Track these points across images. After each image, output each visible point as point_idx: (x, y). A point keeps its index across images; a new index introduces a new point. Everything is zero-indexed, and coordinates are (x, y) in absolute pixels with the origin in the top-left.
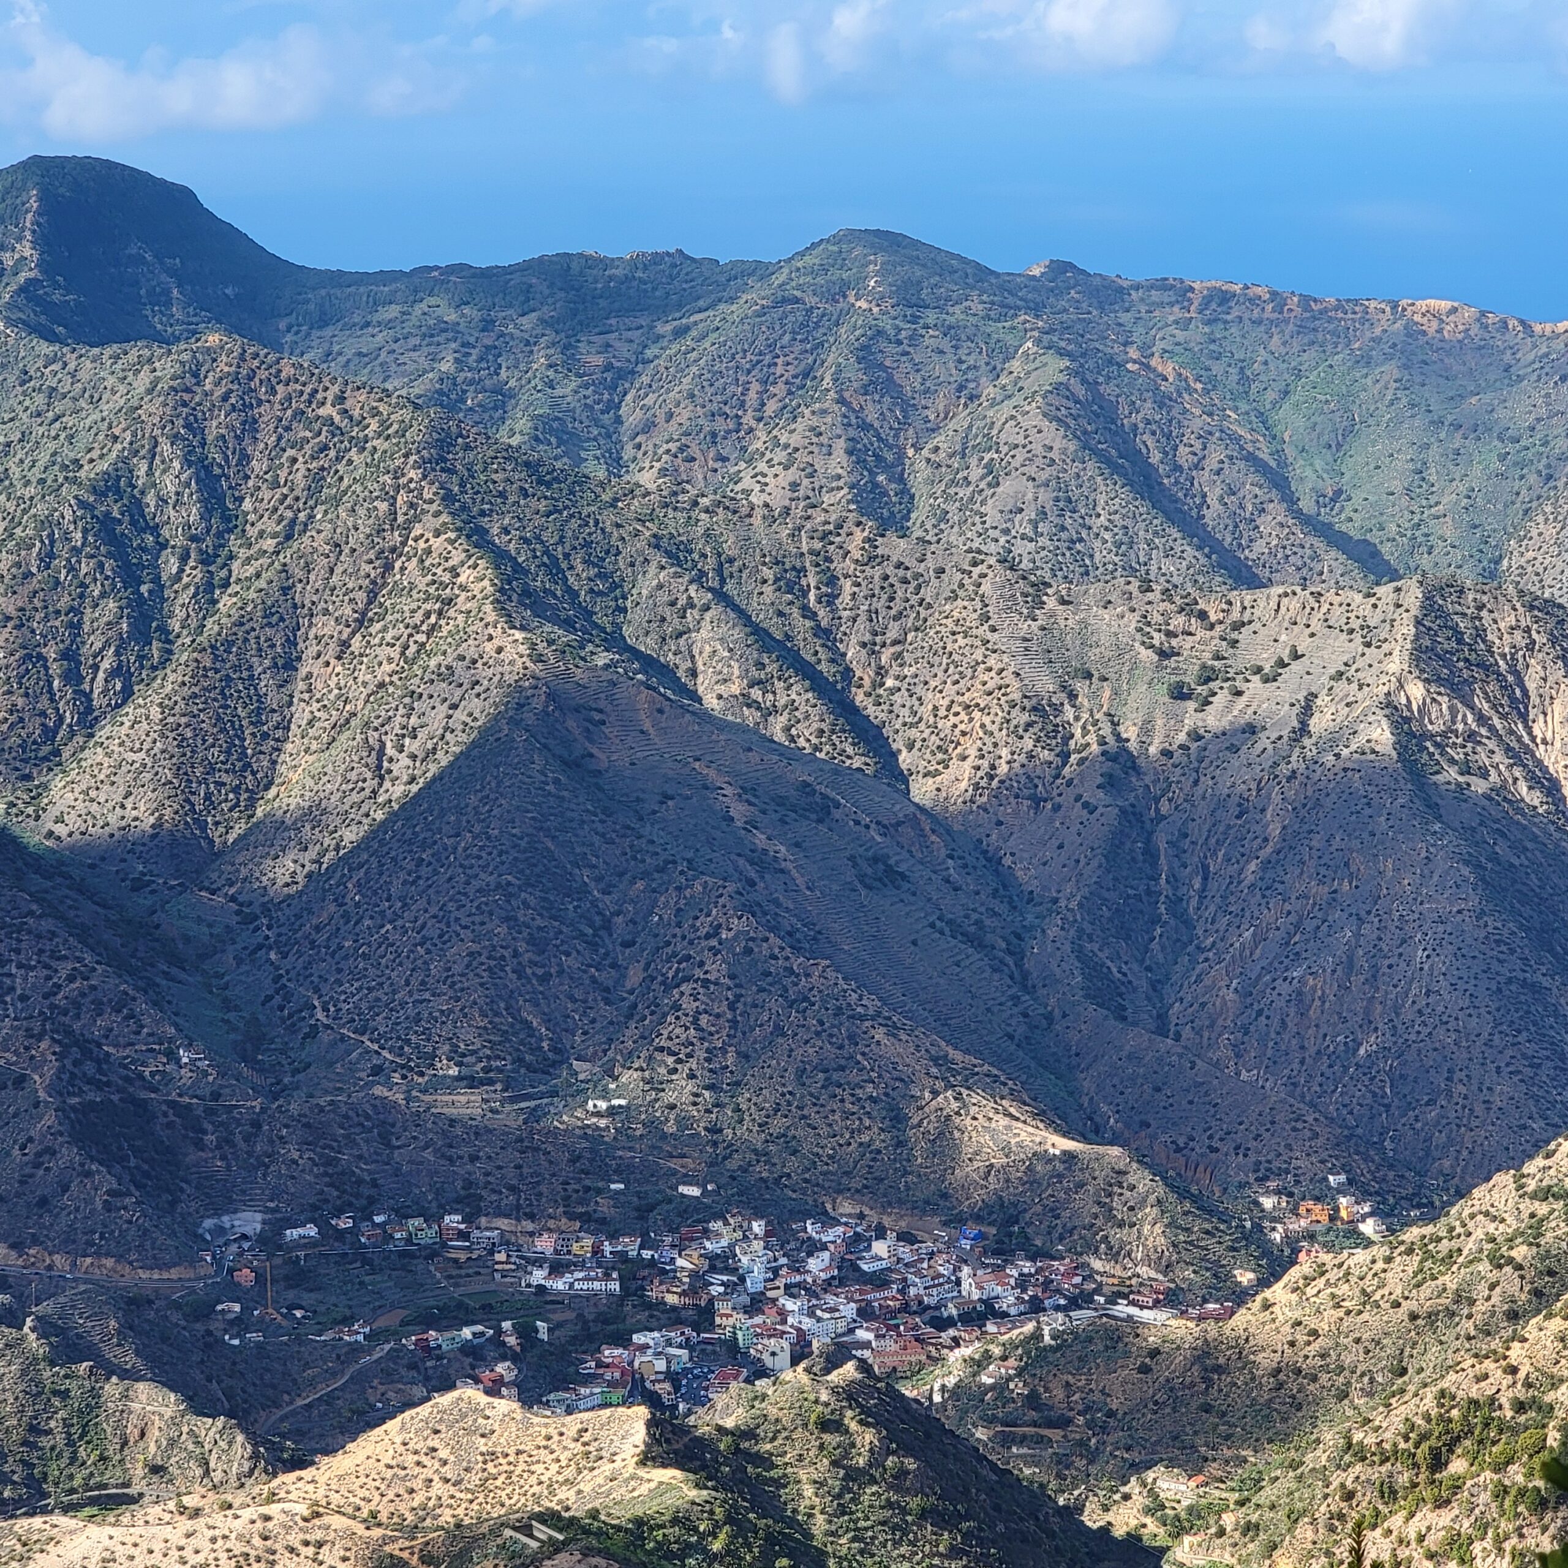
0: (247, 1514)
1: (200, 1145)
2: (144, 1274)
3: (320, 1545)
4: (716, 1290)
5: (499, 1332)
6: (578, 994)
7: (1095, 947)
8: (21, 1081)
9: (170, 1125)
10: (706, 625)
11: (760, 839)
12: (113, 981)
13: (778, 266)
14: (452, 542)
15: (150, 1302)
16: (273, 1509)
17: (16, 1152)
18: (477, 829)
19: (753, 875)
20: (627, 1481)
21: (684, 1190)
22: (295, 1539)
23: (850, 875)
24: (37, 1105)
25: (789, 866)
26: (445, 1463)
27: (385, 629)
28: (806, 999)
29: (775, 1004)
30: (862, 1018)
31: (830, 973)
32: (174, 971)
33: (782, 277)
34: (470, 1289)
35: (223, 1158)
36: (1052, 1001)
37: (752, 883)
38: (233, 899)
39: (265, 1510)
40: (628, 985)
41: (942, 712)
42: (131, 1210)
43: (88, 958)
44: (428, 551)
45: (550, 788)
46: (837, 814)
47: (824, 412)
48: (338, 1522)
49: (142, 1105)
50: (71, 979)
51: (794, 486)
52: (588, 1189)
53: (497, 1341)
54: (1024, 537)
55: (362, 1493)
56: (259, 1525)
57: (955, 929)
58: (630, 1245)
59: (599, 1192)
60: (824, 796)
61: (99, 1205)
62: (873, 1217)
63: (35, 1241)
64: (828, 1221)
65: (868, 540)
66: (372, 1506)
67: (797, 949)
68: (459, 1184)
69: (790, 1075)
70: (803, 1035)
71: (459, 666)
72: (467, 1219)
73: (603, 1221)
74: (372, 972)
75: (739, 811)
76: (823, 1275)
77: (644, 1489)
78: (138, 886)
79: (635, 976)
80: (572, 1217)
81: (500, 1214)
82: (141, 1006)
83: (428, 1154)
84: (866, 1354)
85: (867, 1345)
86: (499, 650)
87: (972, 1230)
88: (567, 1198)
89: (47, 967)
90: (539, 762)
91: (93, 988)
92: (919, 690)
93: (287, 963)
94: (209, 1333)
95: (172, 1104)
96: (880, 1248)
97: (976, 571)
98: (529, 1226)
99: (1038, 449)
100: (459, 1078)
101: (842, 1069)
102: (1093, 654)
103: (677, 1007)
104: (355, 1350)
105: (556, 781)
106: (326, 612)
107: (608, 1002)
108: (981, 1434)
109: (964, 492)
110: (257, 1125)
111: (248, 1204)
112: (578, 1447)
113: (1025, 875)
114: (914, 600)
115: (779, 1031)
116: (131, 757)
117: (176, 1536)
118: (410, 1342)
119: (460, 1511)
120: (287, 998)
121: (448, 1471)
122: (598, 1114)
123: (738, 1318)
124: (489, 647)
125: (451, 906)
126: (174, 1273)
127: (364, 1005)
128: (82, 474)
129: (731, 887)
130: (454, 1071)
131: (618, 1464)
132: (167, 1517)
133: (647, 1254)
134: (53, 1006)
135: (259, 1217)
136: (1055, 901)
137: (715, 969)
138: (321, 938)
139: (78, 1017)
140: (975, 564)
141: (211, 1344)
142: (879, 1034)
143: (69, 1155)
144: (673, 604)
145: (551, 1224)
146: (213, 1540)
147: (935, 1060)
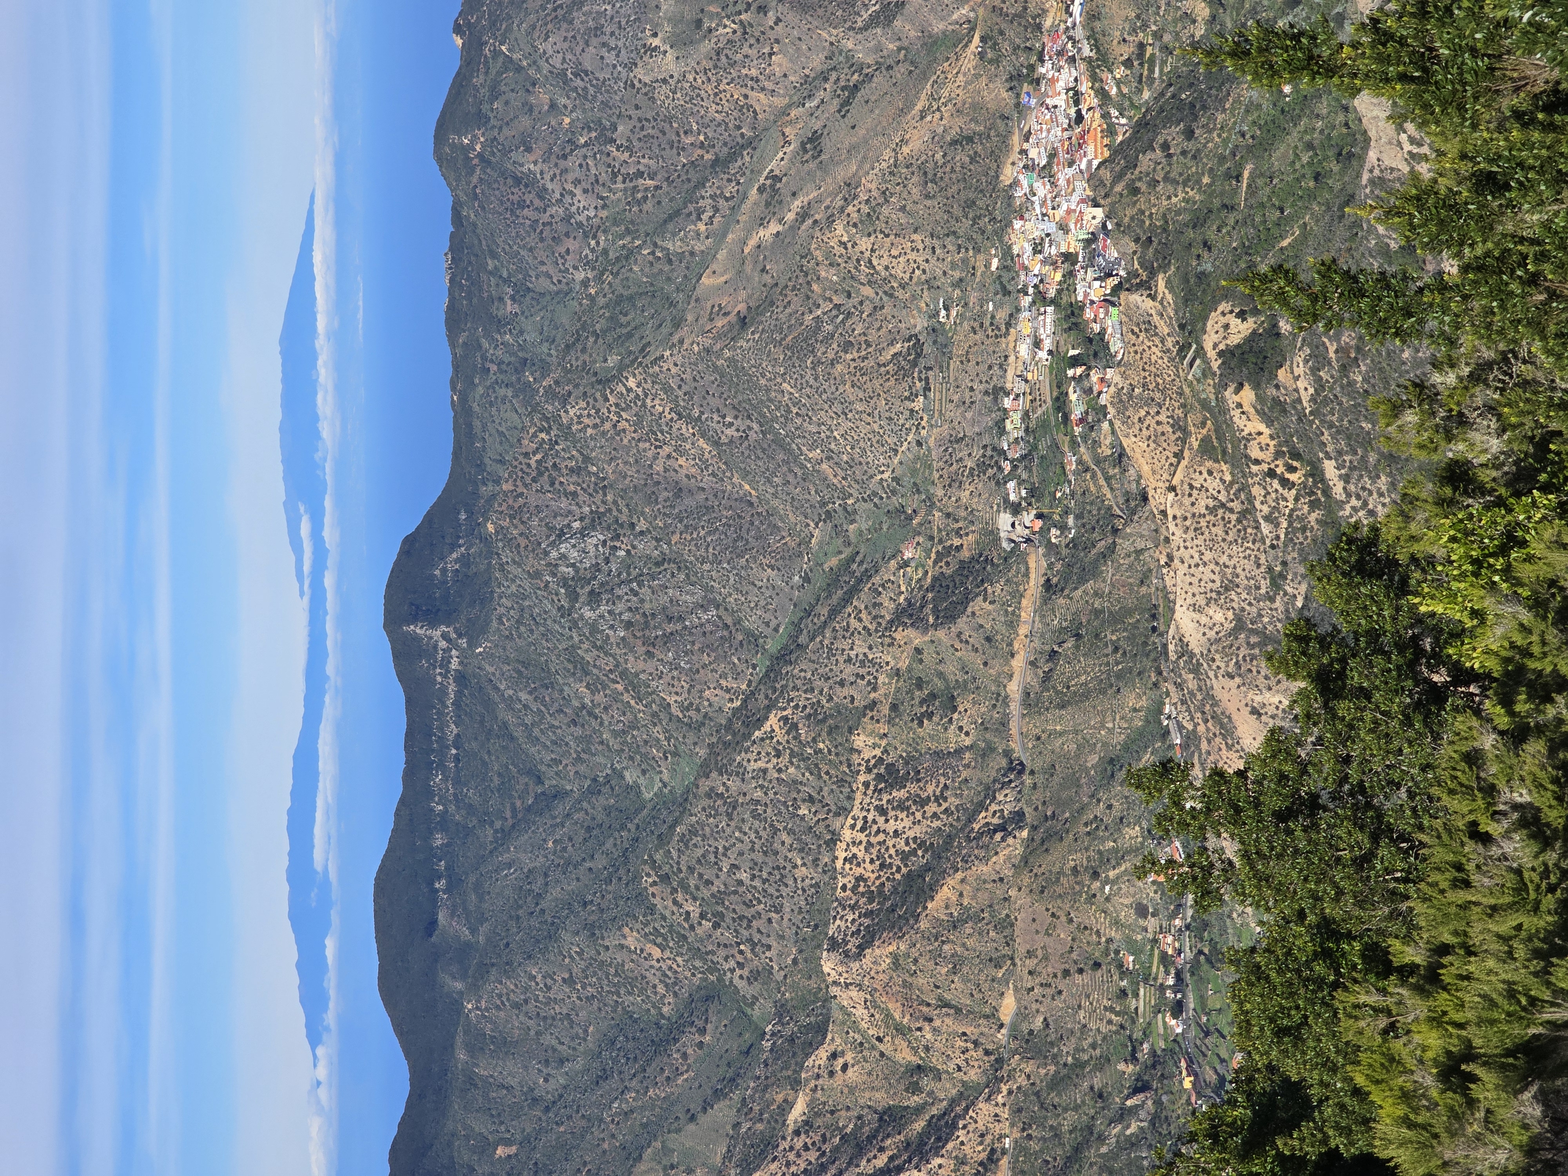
0: (1172, 528)
1: (959, 548)
2: (1032, 583)
3: (1191, 487)
4: (1054, 251)
5: (1074, 378)
6: (877, 325)
7: (859, 20)
8: (918, 651)
9: (948, 564)
10: (664, 244)
11: (790, 216)
12: (862, 595)
13: (456, 197)
14: (612, 391)
15: (1048, 580)
16: (1170, 512)
17: (958, 654)
18: (779, 380)
19: (810, 221)
20: (1164, 307)
21: (994, 268)
22: (1187, 501)
23: (812, 165)
24: (932, 642)
25: (806, 200)
26: (1148, 413)
27: (662, 432)
28: (884, 193)
29: (885, 211)
30: (896, 161)
31: (870, 178)
32: (858, 559)
33: (461, 194)
34: (1048, 393)
35: (967, 534)
36: (891, 46)
37: (816, 222)
38: (817, 525)
39: (1170, 518)
40: (873, 295)
41: (720, 108)
42: (997, 589)
43: (849, 609)
44: (617, 405)
45: (757, 336)
46: (777, 172)
47: (542, 173)
48: (1179, 476)
49: (935, 579)
50: (860, 620)
51: (585, 191)
52: (992, 324)
53: (1078, 380)
54: (617, 56)
55: (1163, 461)
56: (1178, 521)
57: (847, 103)
58: (1026, 301)
59: (993, 317)
60: (767, 178)
61: (991, 607)
62: (1015, 156)
63: (1010, 644)
64: (1016, 183)
65: (618, 150)
66: (1171, 455)
67: (855, 197)
68: (986, 398)
69: (929, 203)
70: (905, 195)
71: (685, 388)
72: (1007, 394)
73: (1011, 315)
74: (862, 444)
75: (774, 227)
76: (1048, 187)
77: (1169, 297)
78: (807, 579)
79: (867, 291)
80: (1007, 333)
81: (1003, 377)
82: (877, 580)
83: (969, 415)
84: (1095, 163)
85: (1090, 163)
86: (676, 365)
87: (1024, 99)
88: (997, 336)
89: (853, 634)
90: (742, 343)
91: (866, 607)
92: (706, 120)
93: (855, 494)
94: (1067, 546)
95: (935, 562)
96: (1033, 153)
97: (637, 85)
98: (1012, 359)
99: (566, 45)
100: (925, 396)
101: (925, 173)
102: (688, 17)
103: (887, 268)
104: (1080, 462)
105: (753, 333)
106: (651, 466)
107: (883, 307)
108: (1146, 95)
109: (591, 90)
110: (948, 515)
111: (994, 522)
112: (1142, 335)
113: (817, 61)
114: (653, 123)
115: (903, 209)
116: (732, 581)
117: (1182, 569)
118: (1078, 430)
119: (1176, 404)
120: (875, 494)
121: (1153, 411)
122: (948, 316)
123: (1071, 238)
124: (674, 370)
125: (824, 397)
126: (1032, 565)
127: (881, 449)
128: (566, 605)
129: (818, 234)
130: (921, 399)
131: (1153, 312)
132: (1172, 574)
133: (1031, 291)
134: (877, 631)
135: (1002, 515)
136: (832, 44)
137: (865, 244)
138: (841, 473)
139: (882, 617)
140: (633, 86)
141: (1074, 544)
142: (906, 150)
143: (962, 623)
144: (651, 264)
145: (1012, 345)
146: (1186, 548)
147: (922, 118)
